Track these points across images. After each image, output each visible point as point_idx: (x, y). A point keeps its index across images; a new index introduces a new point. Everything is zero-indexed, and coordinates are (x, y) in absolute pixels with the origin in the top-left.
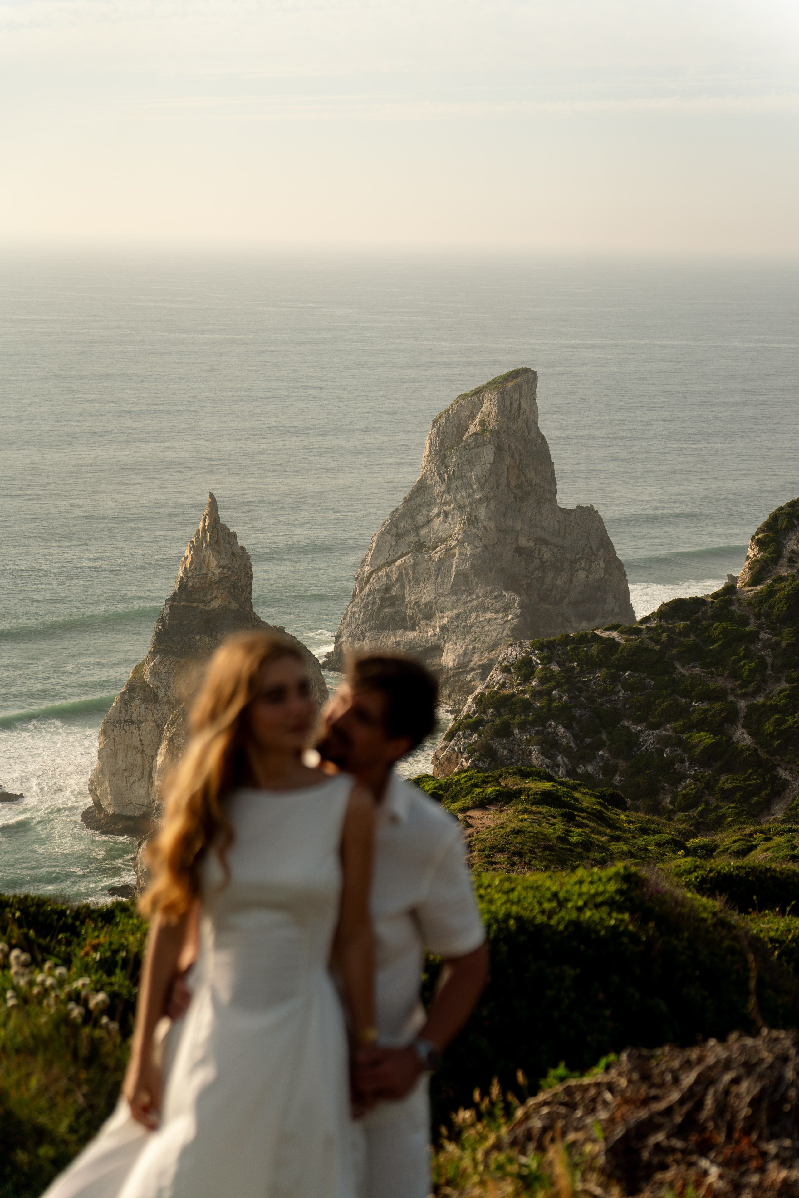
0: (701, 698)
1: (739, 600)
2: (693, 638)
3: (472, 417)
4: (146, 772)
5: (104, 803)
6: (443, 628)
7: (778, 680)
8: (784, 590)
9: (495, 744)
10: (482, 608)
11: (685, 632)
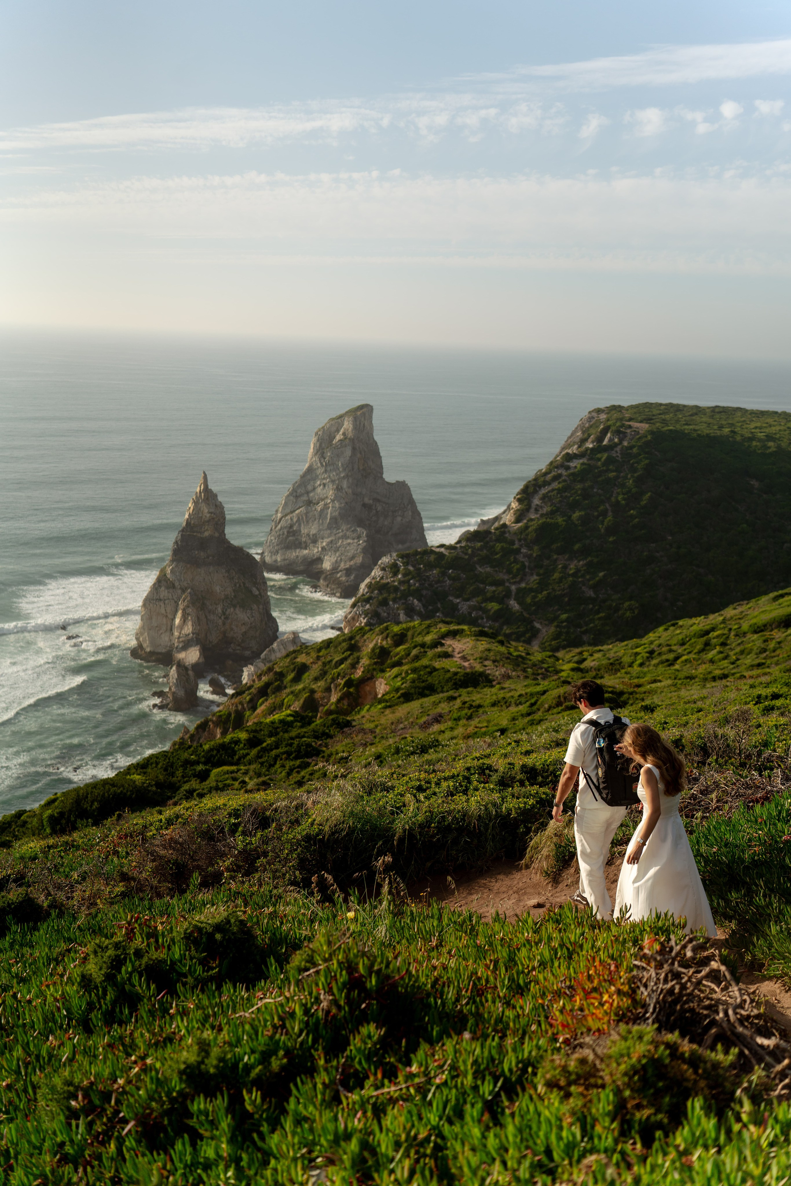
0: (491, 584)
1: (509, 531)
2: (485, 551)
3: (338, 431)
4: (169, 628)
5: (145, 645)
6: (323, 548)
7: (532, 574)
8: (534, 525)
9: (380, 610)
10: (345, 537)
11: (481, 549)
